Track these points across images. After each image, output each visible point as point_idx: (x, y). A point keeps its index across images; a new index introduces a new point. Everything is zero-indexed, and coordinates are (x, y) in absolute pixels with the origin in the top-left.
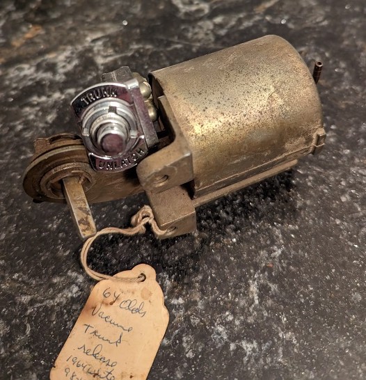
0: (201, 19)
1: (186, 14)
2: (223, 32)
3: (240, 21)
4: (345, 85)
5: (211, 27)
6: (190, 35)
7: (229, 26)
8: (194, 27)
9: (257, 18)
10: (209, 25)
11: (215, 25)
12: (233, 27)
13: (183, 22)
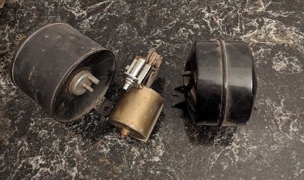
0: (84, 19)
1: (78, 17)
2: (93, 23)
3: (98, 17)
4: (136, 37)
5: (88, 22)
6: (81, 27)
7: (95, 20)
8: (82, 23)
9: (105, 14)
10: (87, 21)
11: (90, 20)
12: (96, 20)
13: (78, 21)
